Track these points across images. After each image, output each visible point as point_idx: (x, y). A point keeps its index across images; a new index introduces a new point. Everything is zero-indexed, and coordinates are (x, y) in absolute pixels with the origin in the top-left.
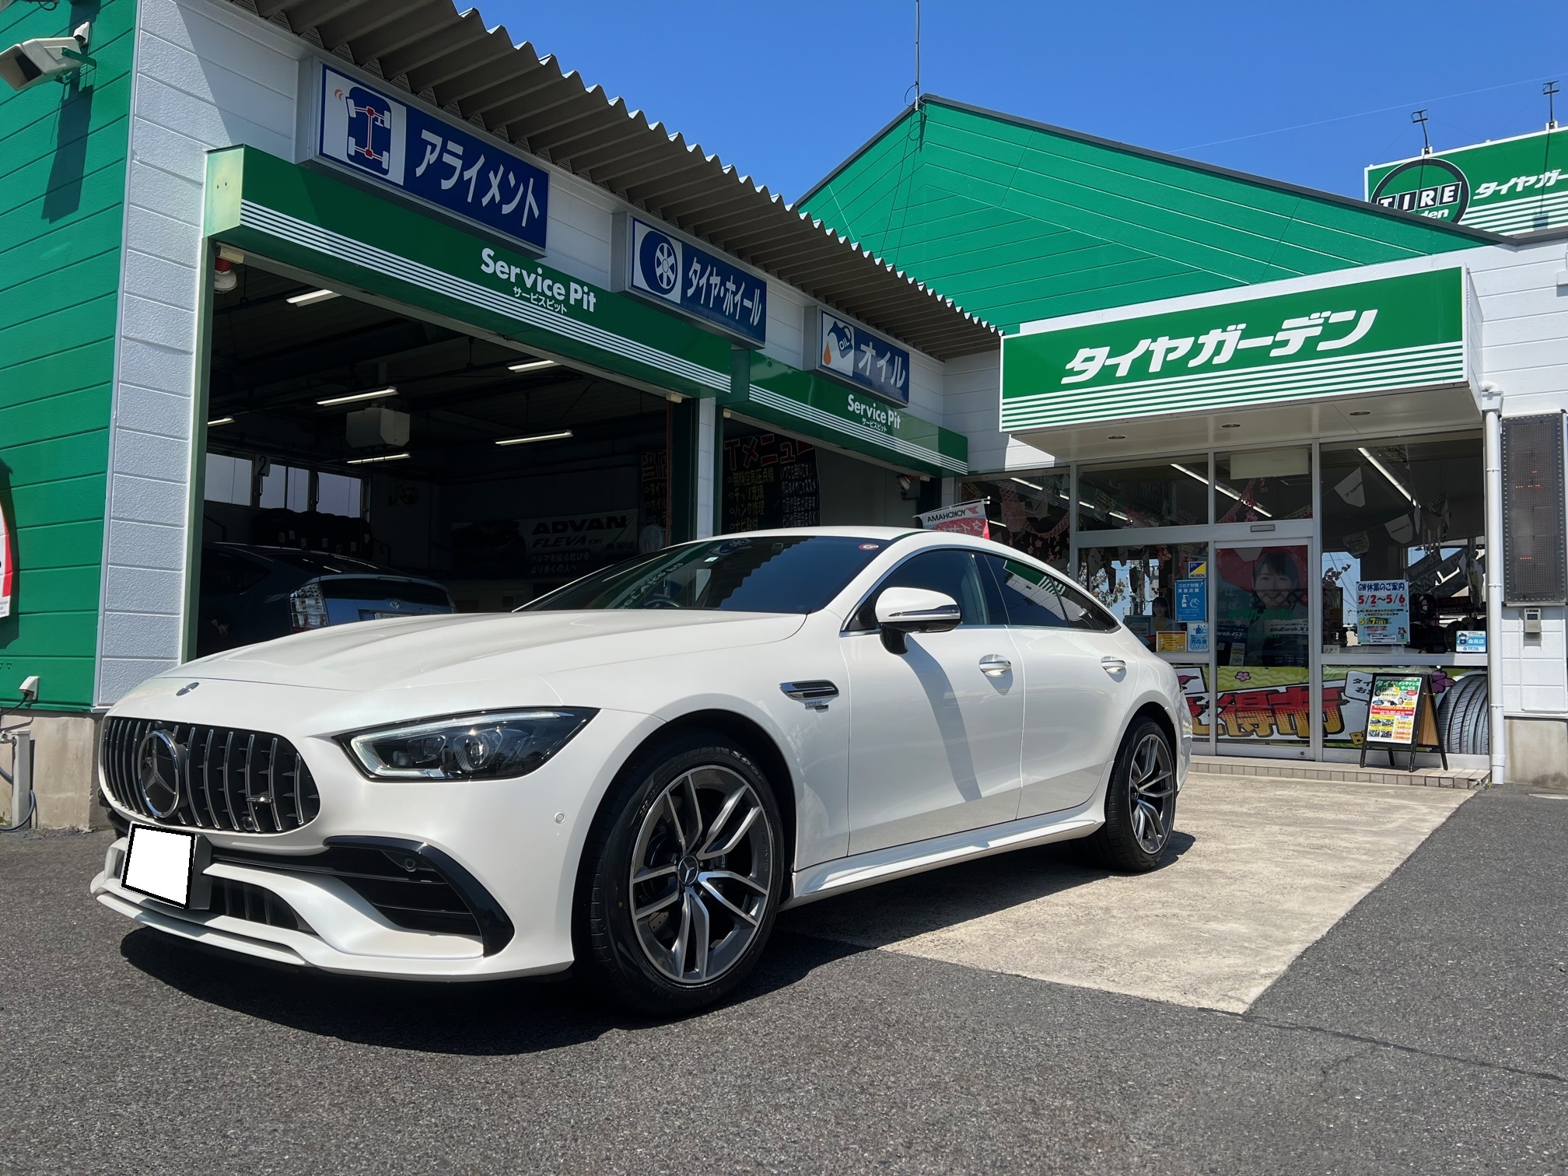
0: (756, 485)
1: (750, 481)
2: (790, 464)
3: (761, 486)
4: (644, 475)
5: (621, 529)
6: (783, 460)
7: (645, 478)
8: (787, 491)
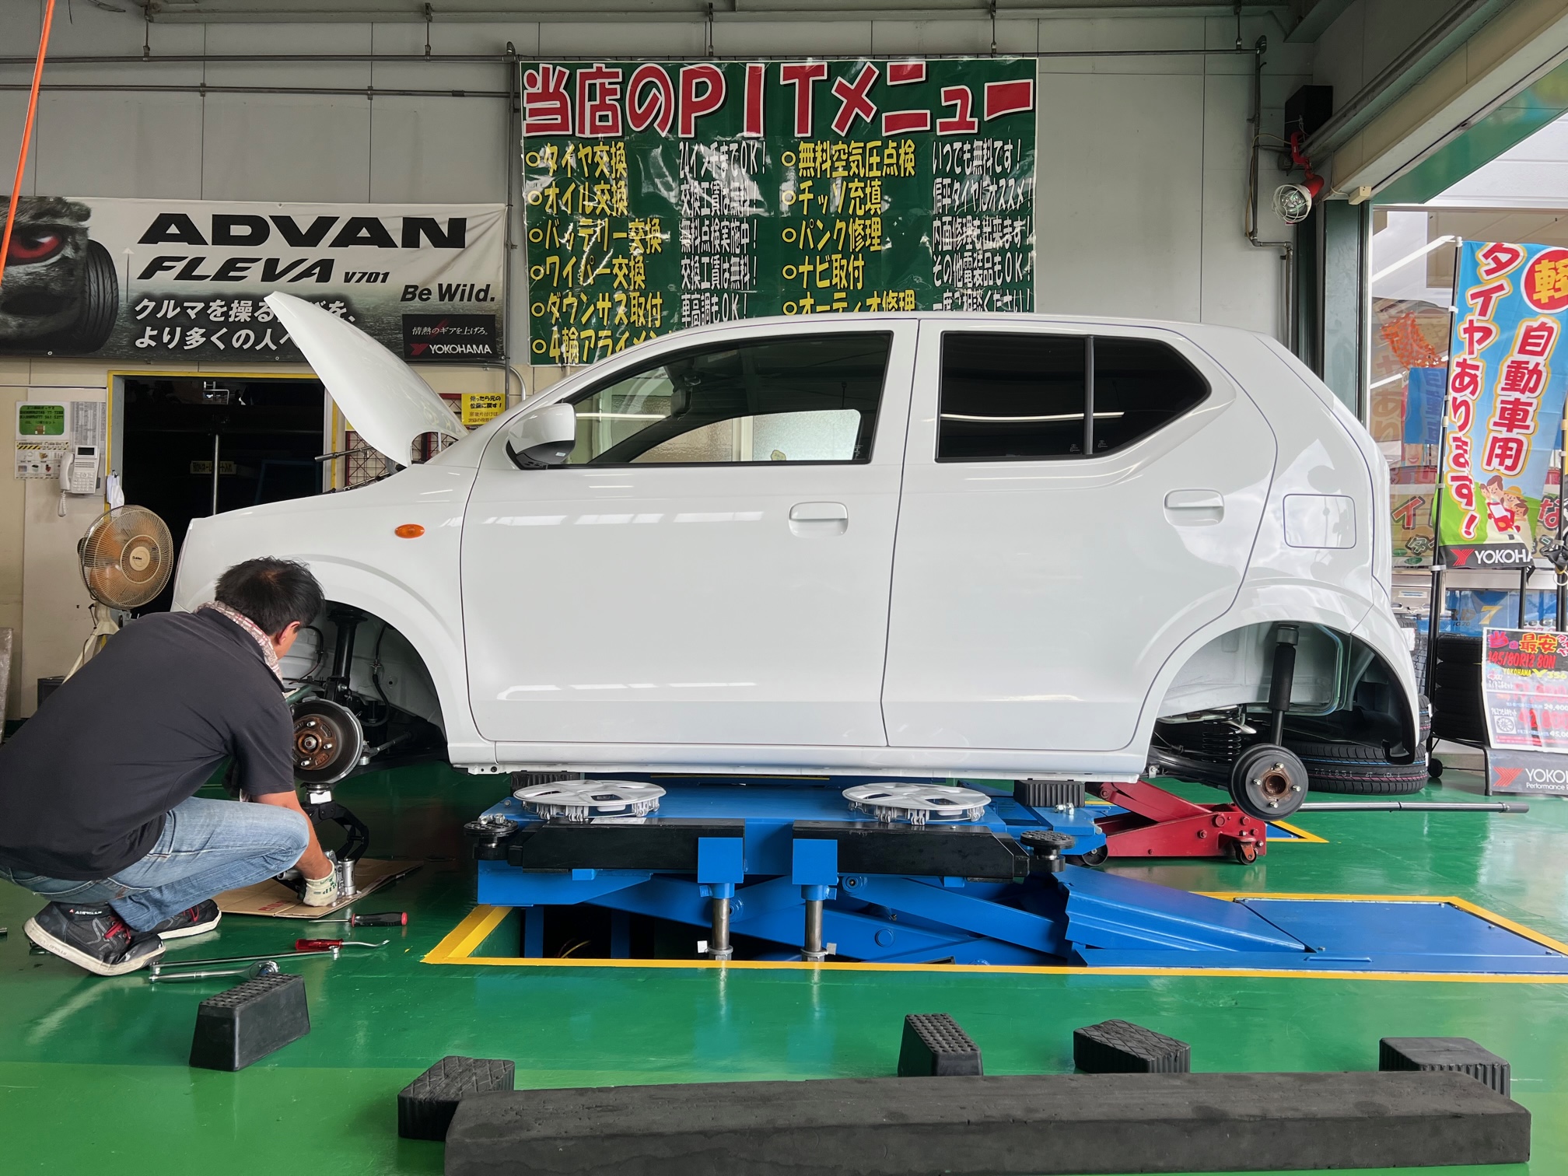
0: (864, 179)
1: (847, 168)
2: (963, 138)
3: (877, 183)
4: (530, 120)
5: (451, 252)
6: (944, 126)
7: (530, 128)
8: (947, 201)
